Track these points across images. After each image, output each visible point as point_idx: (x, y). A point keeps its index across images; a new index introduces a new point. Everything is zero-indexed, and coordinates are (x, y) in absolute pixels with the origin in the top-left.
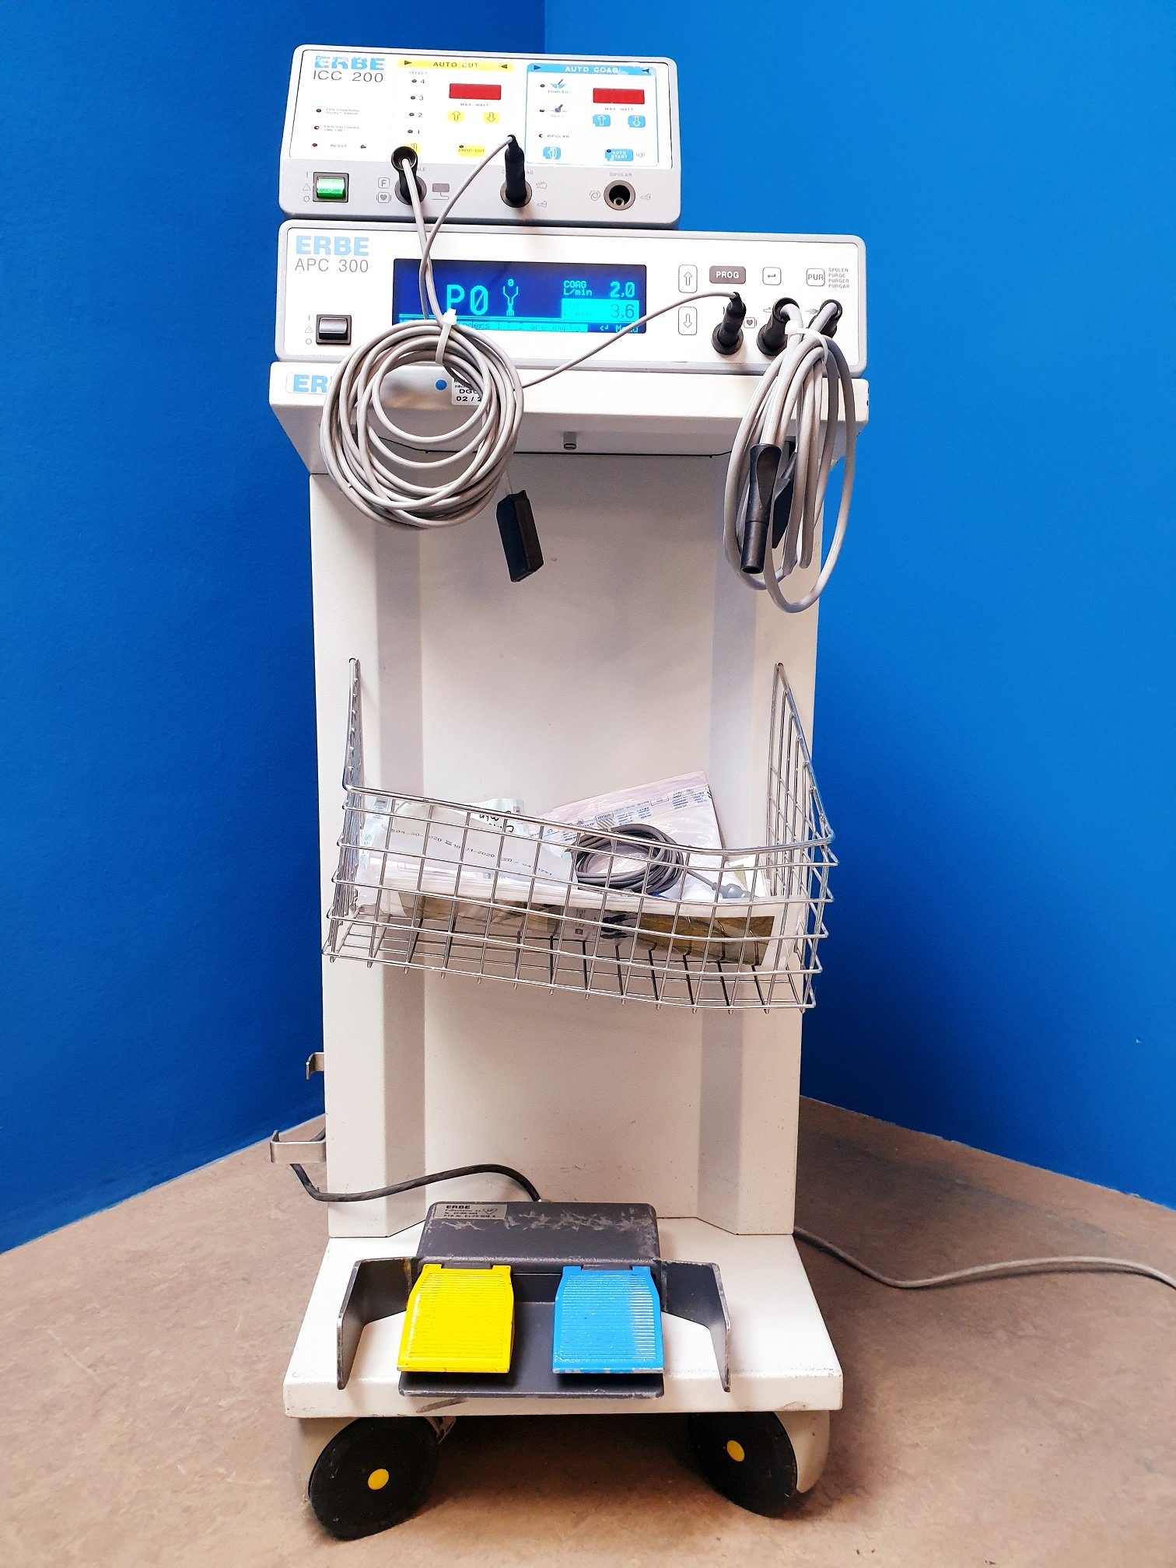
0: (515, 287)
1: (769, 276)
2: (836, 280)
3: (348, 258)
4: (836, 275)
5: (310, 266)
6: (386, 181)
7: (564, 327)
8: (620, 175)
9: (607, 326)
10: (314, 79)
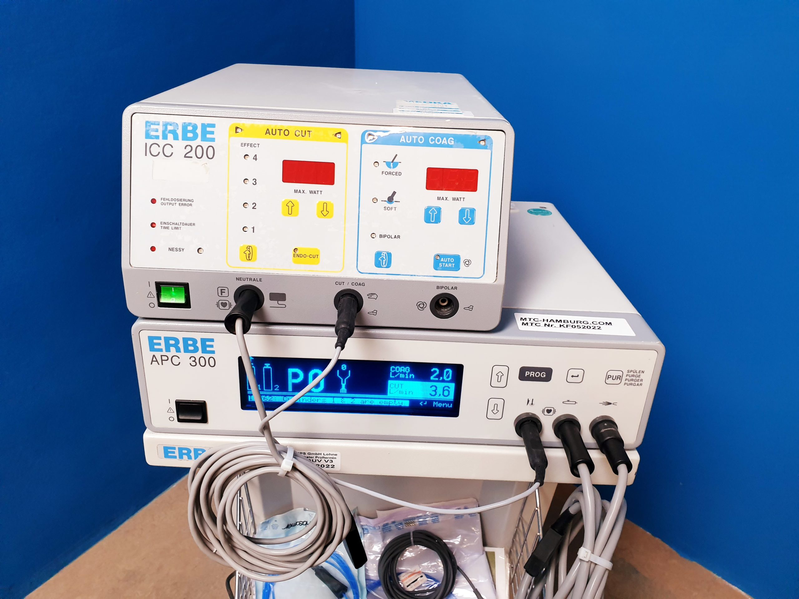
0: (347, 371)
1: (572, 376)
2: (632, 380)
3: (197, 355)
4: (633, 376)
5: (163, 361)
6: (225, 290)
7: (389, 402)
8: (446, 288)
9: (426, 402)
10: (146, 155)
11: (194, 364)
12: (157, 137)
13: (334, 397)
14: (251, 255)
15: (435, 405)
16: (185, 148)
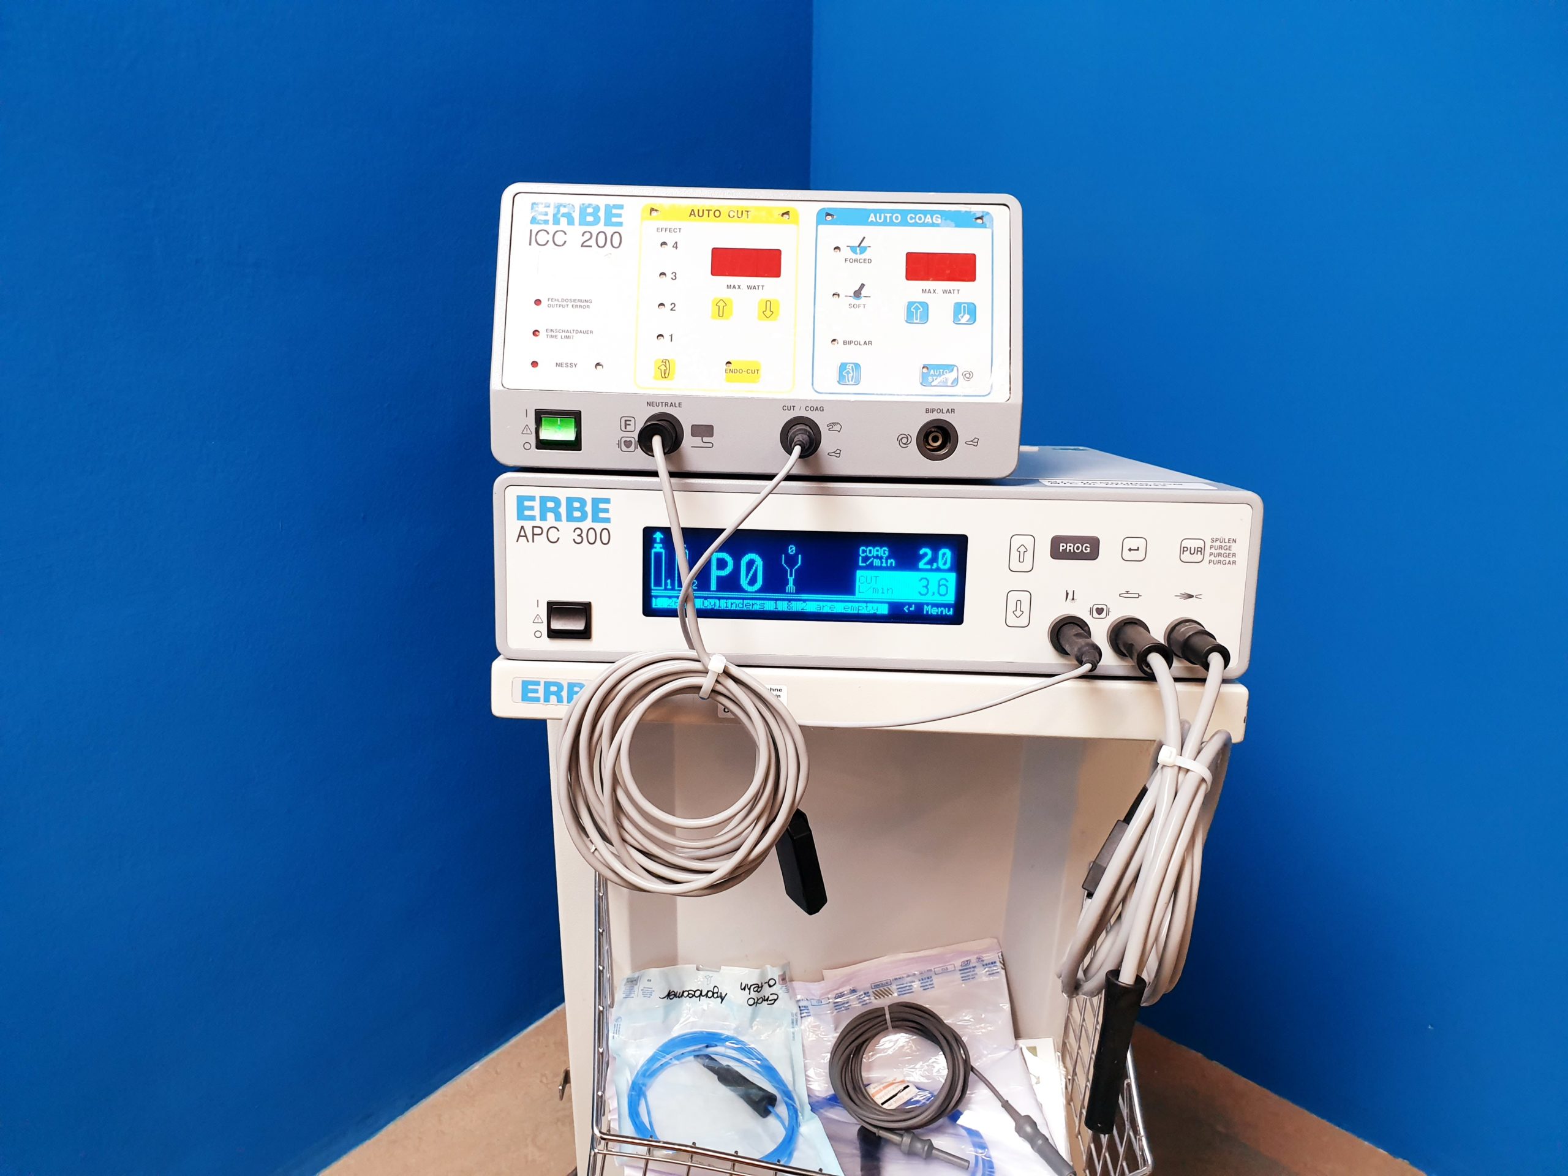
0: (796, 555)
1: (1130, 550)
2: (1220, 555)
3: (585, 525)
4: (1220, 547)
5: (535, 536)
6: (630, 421)
7: (859, 607)
8: (939, 411)
9: (913, 606)
10: (530, 244)
11: (579, 539)
12: (546, 222)
13: (776, 600)
14: (668, 371)
15: (927, 612)
16: (583, 235)
